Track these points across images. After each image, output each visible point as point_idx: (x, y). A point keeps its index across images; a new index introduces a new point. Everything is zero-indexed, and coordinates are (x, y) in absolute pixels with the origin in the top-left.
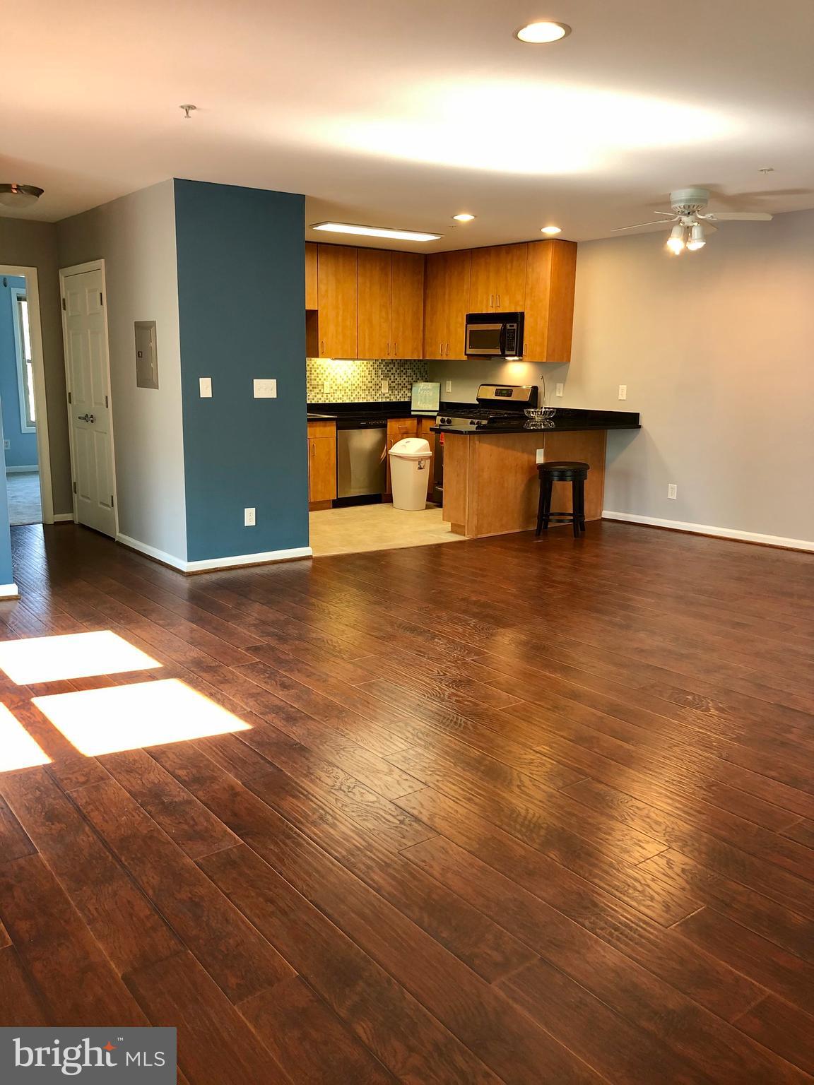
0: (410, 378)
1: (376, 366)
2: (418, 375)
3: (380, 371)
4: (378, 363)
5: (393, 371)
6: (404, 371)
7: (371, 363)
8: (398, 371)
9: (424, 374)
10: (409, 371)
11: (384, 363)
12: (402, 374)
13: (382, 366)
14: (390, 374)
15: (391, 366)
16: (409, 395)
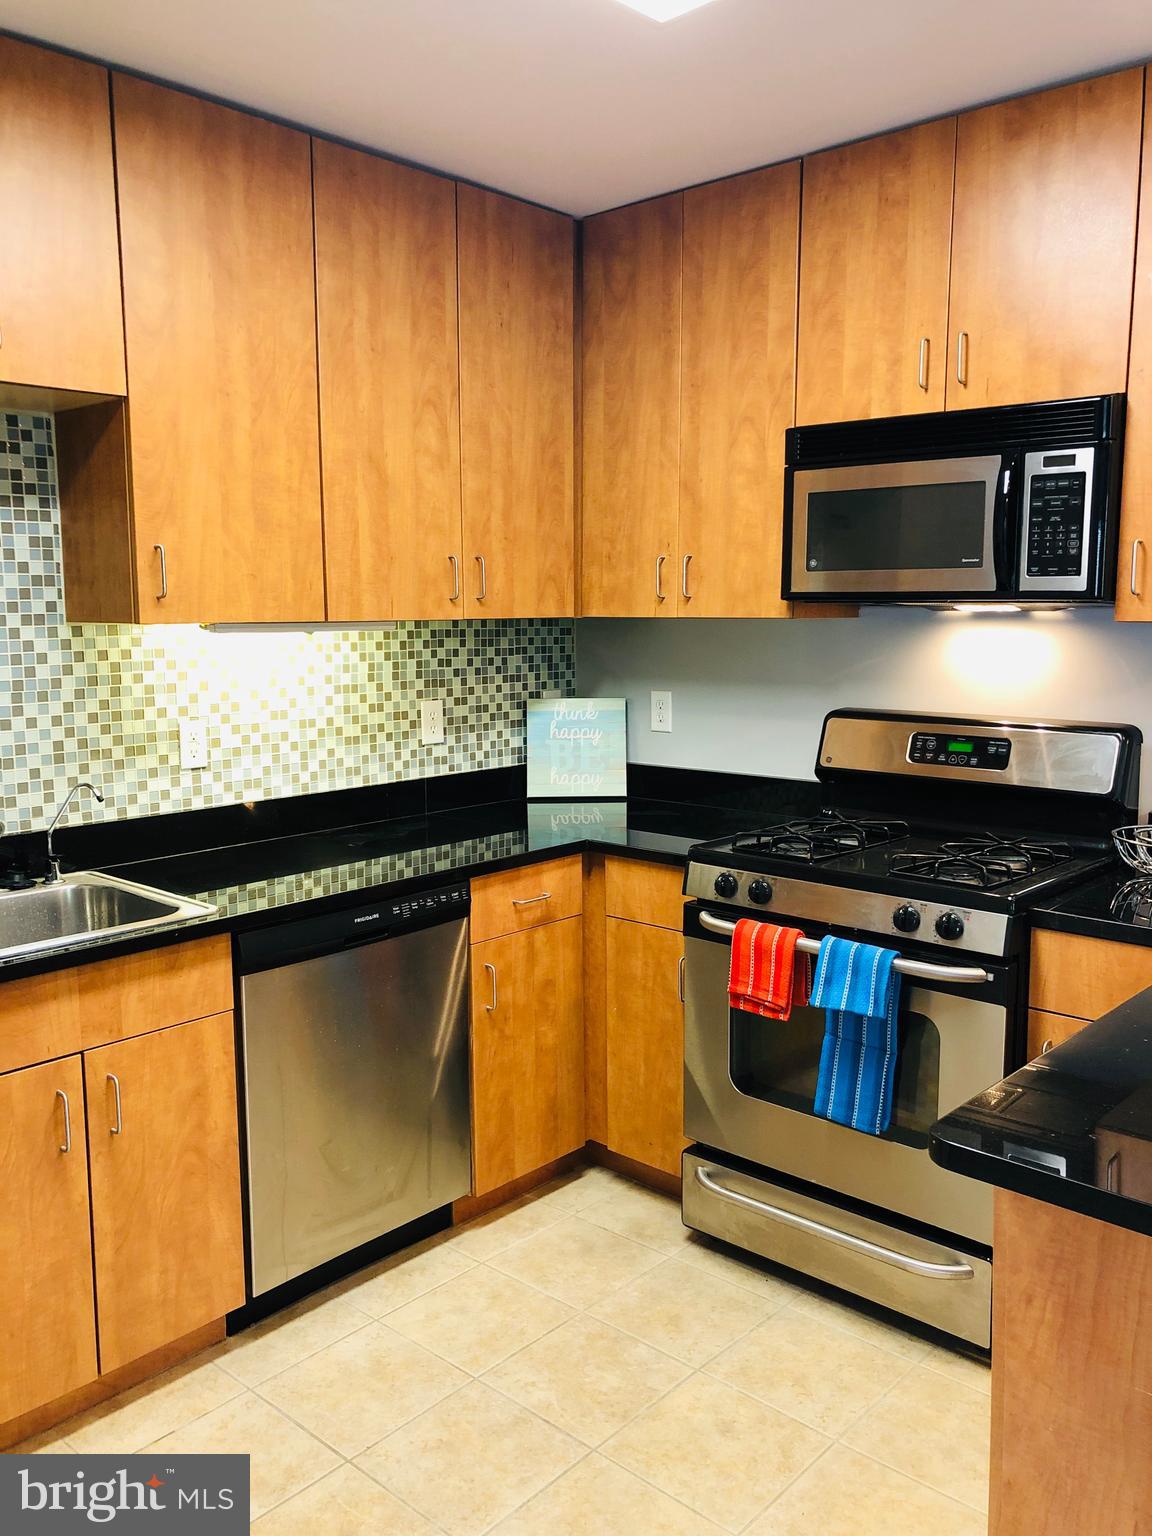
0: (518, 686)
1: (395, 646)
2: (544, 673)
3: (412, 664)
4: (403, 635)
5: (459, 662)
6: (498, 661)
7: (379, 635)
8: (477, 662)
9: (562, 667)
10: (514, 661)
11: (426, 634)
12: (491, 670)
13: (418, 645)
14: (448, 671)
15: (452, 643)
16: (516, 742)
